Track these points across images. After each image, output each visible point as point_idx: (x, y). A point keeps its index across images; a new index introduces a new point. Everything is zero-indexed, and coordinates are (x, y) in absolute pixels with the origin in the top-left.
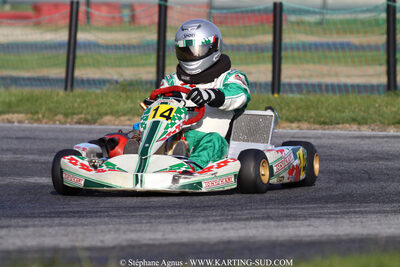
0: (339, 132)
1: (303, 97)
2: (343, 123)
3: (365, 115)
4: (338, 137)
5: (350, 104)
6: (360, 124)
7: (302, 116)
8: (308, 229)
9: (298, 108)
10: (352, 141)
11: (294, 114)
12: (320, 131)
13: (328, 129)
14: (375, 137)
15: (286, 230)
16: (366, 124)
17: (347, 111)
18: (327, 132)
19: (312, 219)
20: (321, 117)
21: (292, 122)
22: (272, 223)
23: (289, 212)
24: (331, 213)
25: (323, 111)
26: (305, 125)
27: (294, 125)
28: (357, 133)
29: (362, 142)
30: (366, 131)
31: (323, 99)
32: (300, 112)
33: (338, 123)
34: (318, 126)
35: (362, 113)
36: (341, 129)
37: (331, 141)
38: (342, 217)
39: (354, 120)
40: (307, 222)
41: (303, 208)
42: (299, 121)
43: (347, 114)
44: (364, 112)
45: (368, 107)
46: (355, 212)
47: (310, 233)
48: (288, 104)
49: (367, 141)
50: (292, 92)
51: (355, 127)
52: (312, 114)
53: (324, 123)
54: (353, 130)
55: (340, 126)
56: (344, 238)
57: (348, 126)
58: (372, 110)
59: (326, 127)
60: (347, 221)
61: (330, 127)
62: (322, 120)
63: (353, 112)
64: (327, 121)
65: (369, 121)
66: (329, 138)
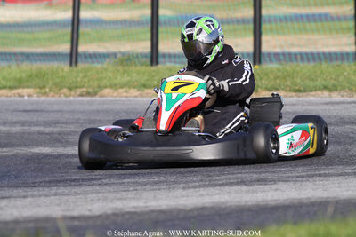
0: (312, 98)
1: (281, 67)
2: (316, 90)
3: (336, 83)
4: (310, 103)
5: (322, 72)
6: (330, 91)
7: (280, 85)
9: (276, 78)
11: (272, 83)
12: (295, 98)
13: (302, 96)
14: (343, 103)
16: (336, 90)
17: (319, 80)
18: (301, 99)
20: (296, 85)
21: (270, 91)
25: (299, 80)
26: (282, 93)
28: (328, 100)
29: (332, 108)
30: (336, 97)
31: (298, 69)
32: (278, 81)
33: (311, 91)
34: (294, 94)
35: (333, 82)
36: (314, 96)
39: (325, 88)
43: (319, 82)
44: (335, 80)
45: (339, 76)
48: (267, 74)
49: (337, 107)
50: (271, 61)
51: (326, 93)
52: (289, 83)
53: (299, 91)
54: (325, 96)
55: (313, 93)
57: (320, 93)
58: (341, 78)
59: (301, 94)
61: (304, 94)
62: (297, 88)
63: (325, 80)
64: (302, 89)
65: (339, 88)
66: (303, 105)
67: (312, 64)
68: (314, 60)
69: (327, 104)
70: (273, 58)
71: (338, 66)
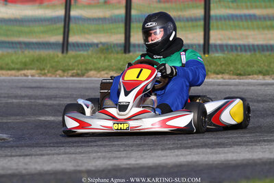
0: (250, 81)
1: (225, 56)
2: (253, 74)
3: (268, 69)
4: (249, 84)
5: (257, 60)
6: (264, 75)
7: (225, 70)
8: (233, 155)
9: (221, 65)
10: (259, 87)
11: (219, 68)
12: (237, 80)
13: (243, 79)
15: (218, 156)
16: (269, 75)
17: (255, 66)
18: (242, 81)
19: (236, 147)
20: (238, 70)
21: (218, 74)
22: (208, 150)
23: (220, 141)
24: (248, 142)
25: (239, 67)
26: (227, 76)
27: (220, 76)
28: (263, 81)
29: (266, 88)
30: (268, 80)
31: (239, 58)
32: (223, 67)
33: (249, 75)
34: (236, 77)
35: (266, 68)
36: (251, 79)
37: (245, 88)
38: (255, 145)
39: (260, 73)
40: (232, 149)
41: (228, 138)
42: (223, 73)
43: (255, 68)
44: (268, 66)
46: (264, 141)
47: (235, 158)
48: (214, 61)
49: (270, 87)
50: (217, 51)
51: (261, 77)
52: (232, 68)
53: (240, 75)
54: (260, 79)
55: (250, 77)
56: (259, 161)
57: (256, 76)
58: (272, 65)
59: (241, 77)
60: (259, 148)
61: (244, 77)
62: (239, 72)
63: (260, 66)
64: (242, 73)
65: (271, 73)
66: (244, 86)
67: (249, 54)
68: (250, 50)
69: (262, 85)
70: (218, 49)
71: (269, 55)
